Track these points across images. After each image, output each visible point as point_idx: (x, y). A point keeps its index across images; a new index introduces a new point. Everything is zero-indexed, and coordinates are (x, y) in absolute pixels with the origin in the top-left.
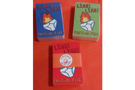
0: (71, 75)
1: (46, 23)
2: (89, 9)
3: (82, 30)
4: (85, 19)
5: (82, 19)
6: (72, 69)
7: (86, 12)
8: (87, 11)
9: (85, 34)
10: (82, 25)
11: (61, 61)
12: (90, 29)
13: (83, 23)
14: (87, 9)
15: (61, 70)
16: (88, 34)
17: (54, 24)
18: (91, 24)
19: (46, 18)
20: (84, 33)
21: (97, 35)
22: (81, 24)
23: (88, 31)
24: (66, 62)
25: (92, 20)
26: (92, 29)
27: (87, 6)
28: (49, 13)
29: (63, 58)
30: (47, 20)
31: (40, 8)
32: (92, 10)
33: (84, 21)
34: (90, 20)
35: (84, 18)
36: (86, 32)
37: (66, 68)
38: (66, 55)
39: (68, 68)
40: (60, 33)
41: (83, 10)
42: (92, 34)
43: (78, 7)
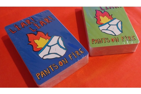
3: (106, 36)
4: (104, 19)
7: (102, 9)
9: (112, 40)
10: (101, 28)
12: (118, 33)
16: (117, 40)
18: (117, 25)
19: (36, 41)
20: (110, 39)
21: (135, 39)
22: (99, 27)
23: (115, 35)
25: (115, 19)
26: (122, 32)
28: (38, 30)
30: (40, 42)
31: (16, 29)
33: (103, 22)
34: (112, 19)
35: (101, 17)
36: (113, 37)
40: (79, 53)
42: (125, 39)
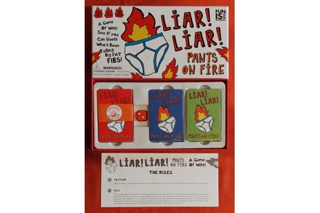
0: (120, 130)
1: (161, 122)
2: (206, 100)
3: (198, 132)
4: (201, 116)
5: (197, 116)
6: (121, 123)
7: (202, 104)
8: (204, 102)
9: (202, 137)
10: (197, 125)
11: (108, 114)
12: (208, 130)
13: (198, 121)
14: (203, 99)
15: (109, 125)
17: (172, 123)
18: (209, 123)
19: (162, 114)
20: (201, 135)
22: (196, 123)
24: (115, 116)
25: (210, 116)
26: (211, 129)
27: (203, 95)
29: (111, 110)
30: (164, 116)
32: (210, 99)
33: (200, 118)
34: (208, 116)
35: (199, 113)
36: (203, 134)
37: (114, 123)
38: (115, 106)
39: (116, 122)
41: (198, 101)
42: (211, 136)
43: (191, 98)
